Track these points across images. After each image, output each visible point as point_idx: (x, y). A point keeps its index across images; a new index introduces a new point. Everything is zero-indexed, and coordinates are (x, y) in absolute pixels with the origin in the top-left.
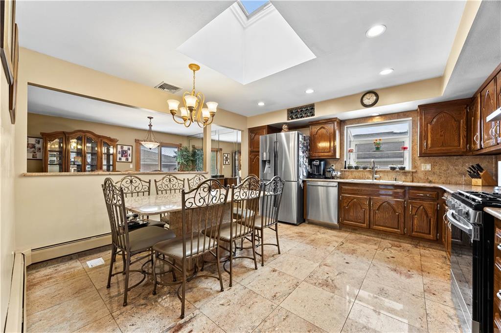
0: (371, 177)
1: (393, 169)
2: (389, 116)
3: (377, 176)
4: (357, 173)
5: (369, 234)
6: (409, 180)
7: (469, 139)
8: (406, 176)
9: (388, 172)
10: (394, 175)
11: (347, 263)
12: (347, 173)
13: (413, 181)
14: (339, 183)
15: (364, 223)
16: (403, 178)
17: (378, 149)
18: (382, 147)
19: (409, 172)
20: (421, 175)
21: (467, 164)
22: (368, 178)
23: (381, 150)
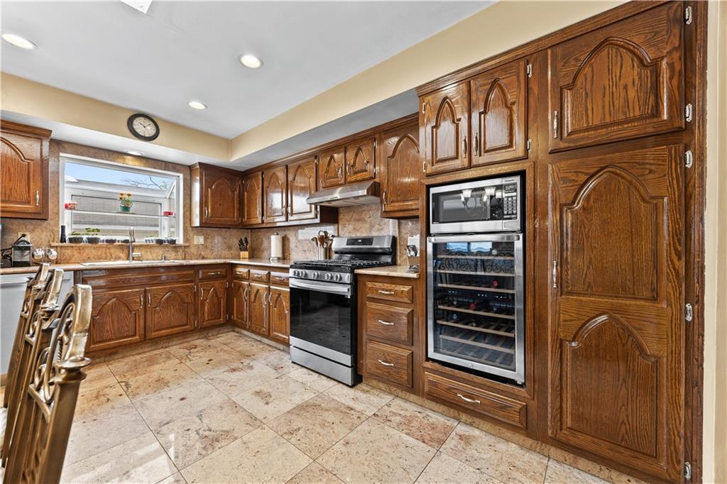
0: (123, 255)
1: (160, 242)
2: (153, 162)
3: (136, 254)
4: (93, 251)
5: (141, 351)
6: (180, 257)
7: (241, 214)
8: (177, 252)
9: (151, 247)
10: (159, 251)
11: (182, 399)
12: (68, 252)
13: (185, 259)
14: (76, 271)
15: (135, 335)
16: (173, 254)
17: (126, 209)
18: (133, 207)
19: (180, 247)
20: (193, 250)
21: (234, 237)
22: (118, 258)
23: (131, 212)
